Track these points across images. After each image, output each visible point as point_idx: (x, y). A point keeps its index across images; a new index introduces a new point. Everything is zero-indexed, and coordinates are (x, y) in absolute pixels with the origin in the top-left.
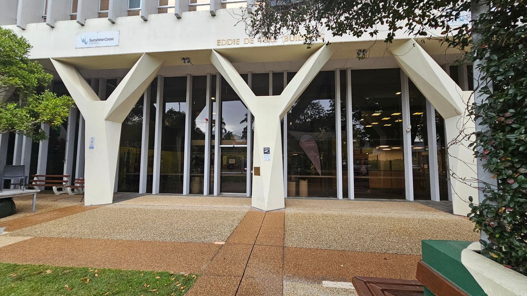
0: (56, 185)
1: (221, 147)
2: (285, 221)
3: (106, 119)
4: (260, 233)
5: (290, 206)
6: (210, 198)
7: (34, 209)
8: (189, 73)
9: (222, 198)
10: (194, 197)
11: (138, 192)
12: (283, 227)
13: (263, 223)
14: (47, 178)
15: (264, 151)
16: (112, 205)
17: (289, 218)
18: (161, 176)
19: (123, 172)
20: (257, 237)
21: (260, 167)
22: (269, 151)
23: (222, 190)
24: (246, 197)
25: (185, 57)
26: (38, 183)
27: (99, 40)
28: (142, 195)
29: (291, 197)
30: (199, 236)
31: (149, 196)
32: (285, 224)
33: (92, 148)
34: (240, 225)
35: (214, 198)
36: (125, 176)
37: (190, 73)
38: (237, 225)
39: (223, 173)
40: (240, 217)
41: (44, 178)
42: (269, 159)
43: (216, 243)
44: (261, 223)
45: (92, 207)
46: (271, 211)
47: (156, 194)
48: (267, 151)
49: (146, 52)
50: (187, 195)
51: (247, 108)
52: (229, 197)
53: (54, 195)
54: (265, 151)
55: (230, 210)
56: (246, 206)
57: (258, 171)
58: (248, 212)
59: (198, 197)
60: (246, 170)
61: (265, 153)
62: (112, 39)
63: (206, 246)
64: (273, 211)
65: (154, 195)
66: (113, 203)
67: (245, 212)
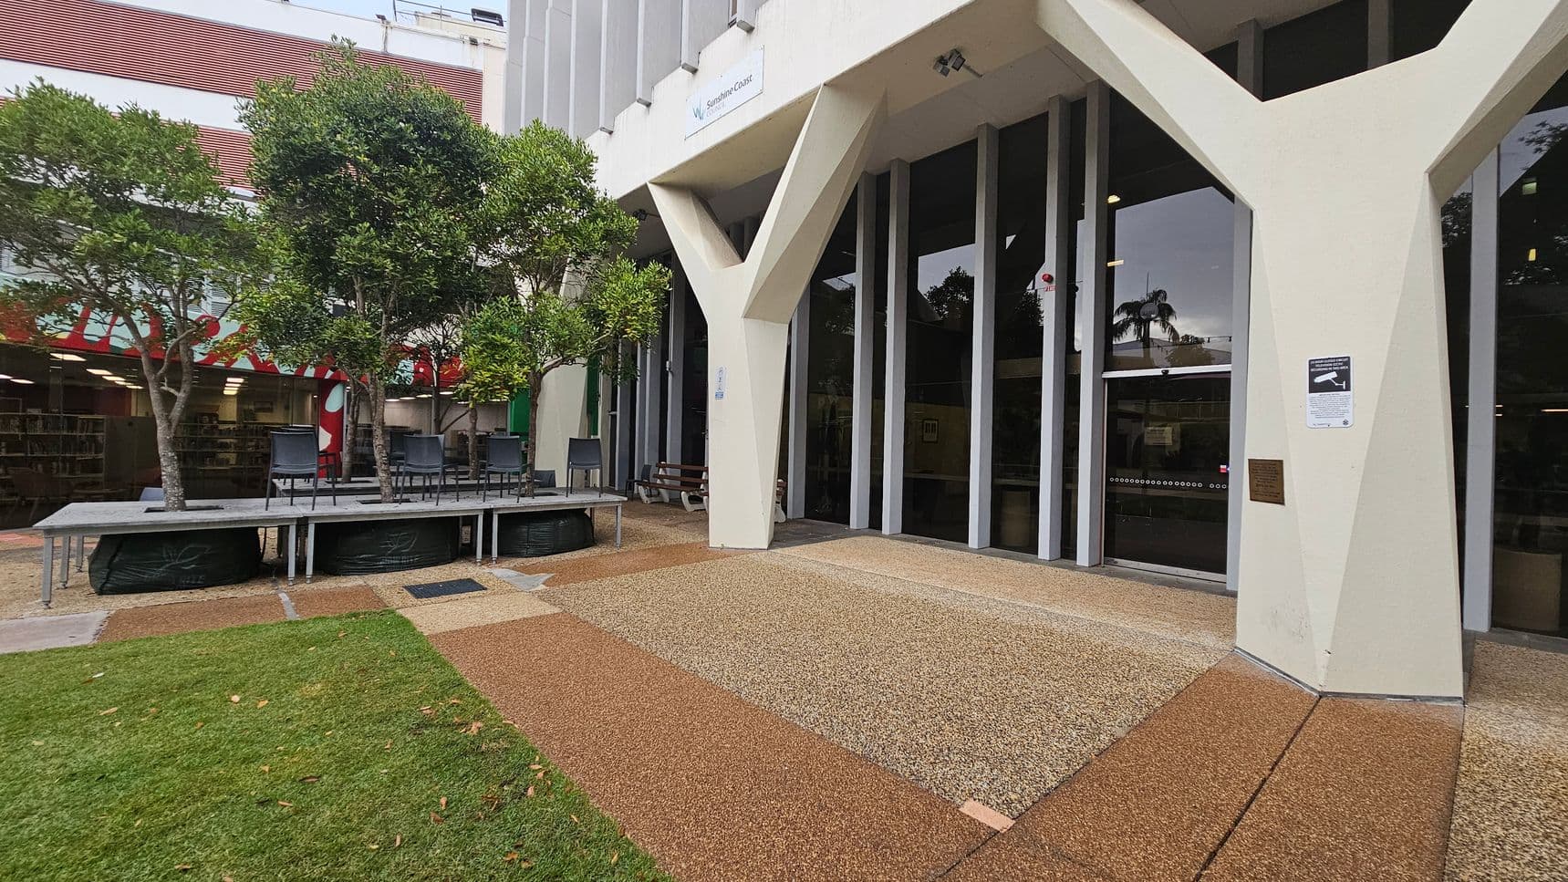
0: (689, 489)
1: (1109, 379)
2: (1461, 799)
3: (746, 316)
4: (1244, 834)
5: (1510, 690)
6: (1063, 574)
7: (619, 542)
8: (983, 123)
9: (1108, 579)
10: (999, 560)
11: (848, 523)
12: (1431, 838)
13: (1283, 764)
14: (684, 473)
15: (1312, 376)
16: (766, 552)
17: (1497, 783)
18: (905, 480)
19: (822, 464)
20: (1213, 855)
21: (1281, 462)
22: (1344, 376)
23: (1114, 546)
24: (1223, 594)
25: (944, 50)
26: (667, 481)
27: (724, 96)
28: (858, 533)
29: (1526, 637)
30: (921, 741)
31: (871, 540)
32: (1457, 821)
33: (720, 395)
34: (1135, 735)
35: (1073, 574)
36: (826, 477)
37: (989, 121)
38: (1120, 733)
39: (1117, 480)
40: (1156, 689)
41: (677, 473)
42: (1348, 417)
43: (971, 808)
44: (1268, 762)
45: (724, 553)
46: (1356, 696)
47: (892, 537)
48: (1334, 375)
49: (825, 80)
50: (980, 551)
51: (1230, 196)
52: (1141, 579)
53: (683, 511)
54: (1319, 380)
55: (1117, 645)
56: (1209, 640)
57: (1268, 480)
58: (1210, 669)
59: (1016, 563)
60: (1227, 474)
61: (1314, 388)
62: (748, 80)
63: (919, 807)
64: (1370, 702)
65: (884, 537)
66: (771, 546)
67: (1190, 670)
